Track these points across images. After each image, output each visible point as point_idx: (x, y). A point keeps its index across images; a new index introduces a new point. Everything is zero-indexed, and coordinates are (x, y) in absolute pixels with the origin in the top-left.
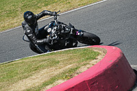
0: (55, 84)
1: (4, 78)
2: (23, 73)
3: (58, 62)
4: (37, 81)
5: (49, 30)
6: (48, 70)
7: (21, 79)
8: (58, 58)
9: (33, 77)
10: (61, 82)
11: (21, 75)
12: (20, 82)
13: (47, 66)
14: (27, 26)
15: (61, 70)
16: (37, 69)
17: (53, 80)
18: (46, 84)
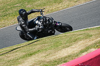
0: (89, 51)
1: (52, 47)
2: (65, 43)
3: (91, 36)
4: (75, 49)
5: (37, 22)
6: (84, 42)
7: (64, 47)
8: (91, 33)
9: (73, 46)
10: (93, 50)
11: (64, 45)
12: (64, 50)
13: (83, 39)
14: (21, 19)
15: (94, 42)
16: (76, 41)
17: (87, 48)
18: (82, 52)
